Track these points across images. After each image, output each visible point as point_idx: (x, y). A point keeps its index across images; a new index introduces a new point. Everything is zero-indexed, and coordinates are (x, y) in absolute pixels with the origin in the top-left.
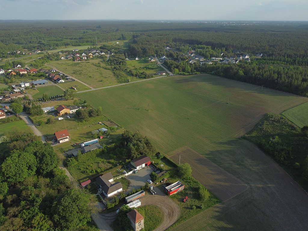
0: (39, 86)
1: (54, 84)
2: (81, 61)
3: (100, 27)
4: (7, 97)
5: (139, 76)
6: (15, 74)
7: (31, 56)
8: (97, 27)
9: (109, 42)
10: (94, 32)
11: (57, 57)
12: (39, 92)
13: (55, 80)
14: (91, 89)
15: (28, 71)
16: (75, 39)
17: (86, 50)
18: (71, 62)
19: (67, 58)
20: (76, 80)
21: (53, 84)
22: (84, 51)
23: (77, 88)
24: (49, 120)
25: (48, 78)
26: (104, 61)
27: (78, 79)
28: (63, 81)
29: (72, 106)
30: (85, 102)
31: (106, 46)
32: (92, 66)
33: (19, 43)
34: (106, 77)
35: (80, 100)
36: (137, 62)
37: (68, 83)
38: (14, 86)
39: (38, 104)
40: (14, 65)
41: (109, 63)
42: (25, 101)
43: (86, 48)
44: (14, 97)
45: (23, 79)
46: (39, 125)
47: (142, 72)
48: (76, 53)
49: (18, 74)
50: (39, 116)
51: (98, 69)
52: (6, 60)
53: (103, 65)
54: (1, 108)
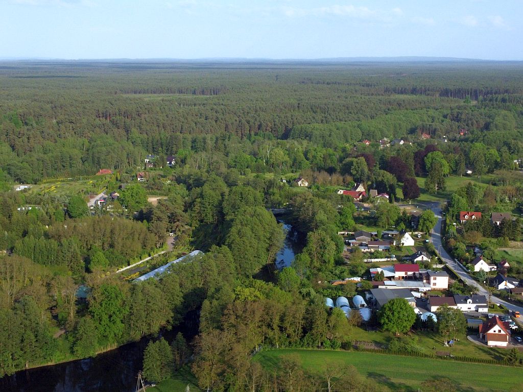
54: (503, 315)
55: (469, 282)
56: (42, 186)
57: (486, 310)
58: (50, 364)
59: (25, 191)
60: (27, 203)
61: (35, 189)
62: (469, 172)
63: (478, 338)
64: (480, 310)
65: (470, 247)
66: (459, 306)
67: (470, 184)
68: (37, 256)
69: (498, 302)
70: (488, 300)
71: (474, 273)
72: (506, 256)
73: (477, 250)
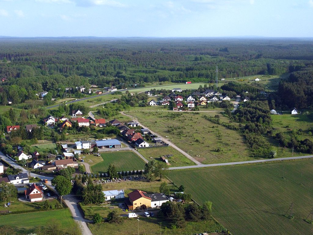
0: (104, 149)
1: (130, 149)
2: (183, 109)
3: (226, 50)
4: (51, 164)
5: (295, 148)
6: (71, 126)
7: (100, 97)
8: (220, 51)
9: (240, 78)
10: (215, 59)
11: (143, 101)
12: (102, 160)
13: (134, 142)
14: (195, 164)
15: (92, 122)
16: (178, 70)
17: (196, 91)
18: (166, 111)
19: (159, 104)
20: (170, 144)
21: (128, 148)
22: (192, 93)
23: (170, 160)
24: (111, 215)
25: (122, 137)
26: (227, 112)
27: (175, 144)
28: (147, 145)
29: (157, 194)
30: (181, 189)
31: (233, 85)
32: (204, 121)
33: (85, 75)
34: (227, 145)
35: (173, 183)
36: (294, 118)
37: (155, 150)
38: (65, 146)
39: (98, 182)
40: (72, 109)
41: (237, 117)
42: (78, 175)
43: (196, 86)
44: (62, 166)
45: (81, 136)
46: (94, 223)
47: (303, 140)
48: (177, 95)
49: (75, 126)
50: (95, 206)
51: (213, 127)
52: (61, 101)
53: (224, 120)
54: (38, 183)
55: (16, 167)
57: (28, 182)
62: (10, 103)
63: (25, 199)
64: (25, 182)
65: (15, 147)
66: (12, 182)
67: (11, 109)
69: (34, 176)
70: (28, 175)
71: (19, 161)
72: (37, 149)
73: (19, 147)
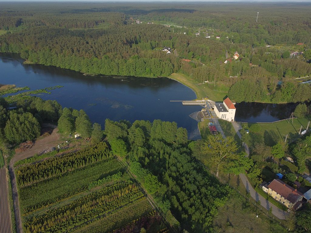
56: (276, 46)
58: (263, 102)
59: (269, 47)
60: (269, 51)
61: (273, 47)
68: (268, 69)
